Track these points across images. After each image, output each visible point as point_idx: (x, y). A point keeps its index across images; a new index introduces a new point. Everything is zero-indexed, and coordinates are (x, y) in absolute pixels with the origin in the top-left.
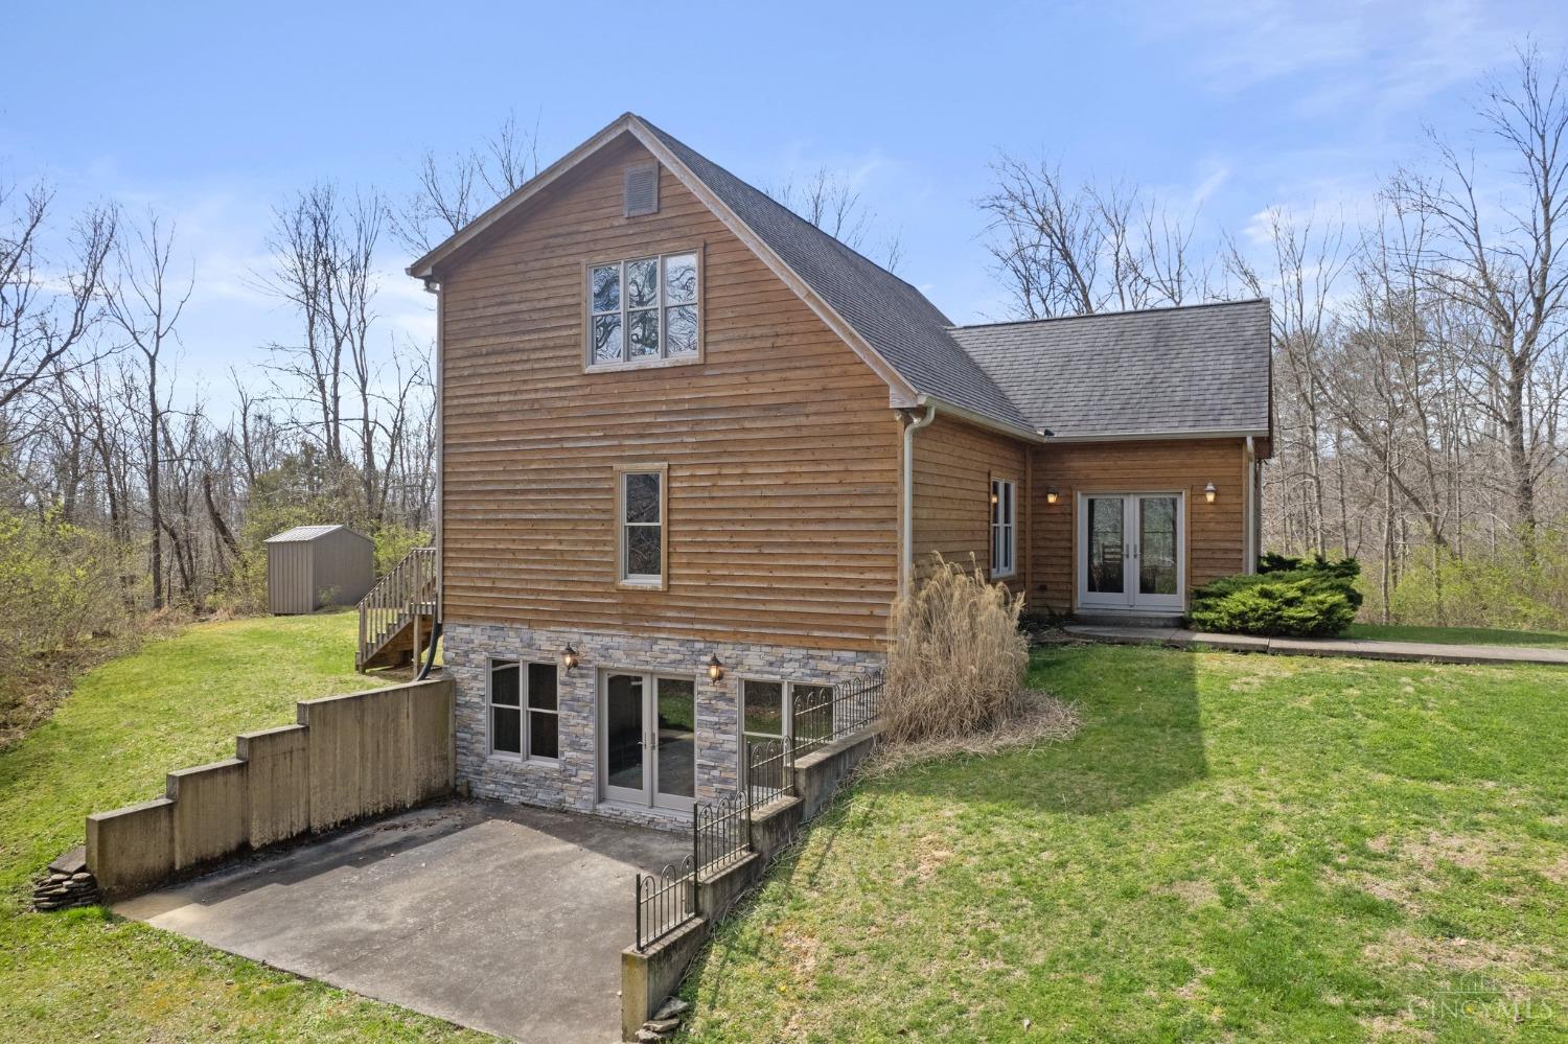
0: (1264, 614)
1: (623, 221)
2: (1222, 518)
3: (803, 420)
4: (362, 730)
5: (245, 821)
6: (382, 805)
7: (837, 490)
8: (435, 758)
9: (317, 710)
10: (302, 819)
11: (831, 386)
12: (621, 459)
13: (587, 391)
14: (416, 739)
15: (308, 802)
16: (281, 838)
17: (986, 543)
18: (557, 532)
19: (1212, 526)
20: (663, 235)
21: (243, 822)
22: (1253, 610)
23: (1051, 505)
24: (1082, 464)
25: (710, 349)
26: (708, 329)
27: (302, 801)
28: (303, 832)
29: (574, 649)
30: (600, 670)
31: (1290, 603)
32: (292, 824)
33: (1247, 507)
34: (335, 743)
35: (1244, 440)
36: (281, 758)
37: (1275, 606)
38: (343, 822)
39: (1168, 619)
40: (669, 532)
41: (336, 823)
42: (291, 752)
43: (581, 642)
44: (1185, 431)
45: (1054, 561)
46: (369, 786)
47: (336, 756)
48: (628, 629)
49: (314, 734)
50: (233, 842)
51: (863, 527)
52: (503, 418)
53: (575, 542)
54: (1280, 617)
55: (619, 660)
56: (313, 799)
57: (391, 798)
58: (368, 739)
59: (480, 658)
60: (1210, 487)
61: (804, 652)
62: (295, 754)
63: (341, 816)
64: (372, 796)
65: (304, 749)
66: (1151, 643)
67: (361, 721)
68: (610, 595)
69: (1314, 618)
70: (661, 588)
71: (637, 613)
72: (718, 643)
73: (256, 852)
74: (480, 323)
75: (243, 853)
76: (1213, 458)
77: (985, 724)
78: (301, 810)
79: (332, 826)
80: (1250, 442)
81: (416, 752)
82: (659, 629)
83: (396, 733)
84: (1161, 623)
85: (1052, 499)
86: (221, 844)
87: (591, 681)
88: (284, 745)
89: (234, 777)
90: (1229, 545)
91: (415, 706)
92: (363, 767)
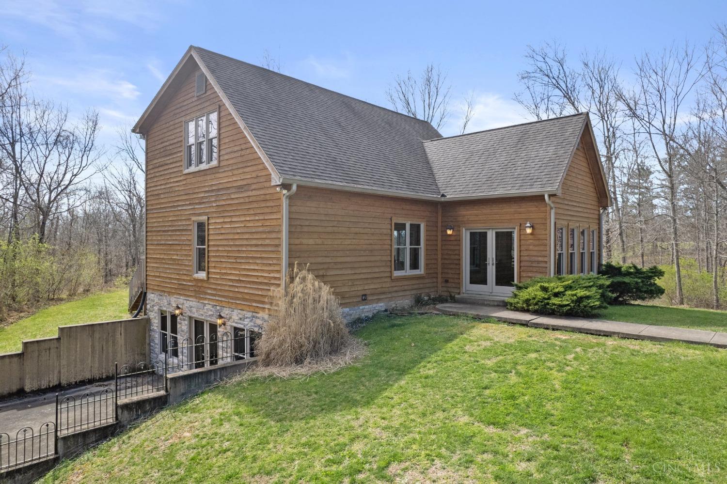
0: (539, 301)
1: (196, 99)
2: (537, 243)
3: (250, 193)
4: (93, 341)
5: (22, 379)
6: (104, 375)
7: (261, 229)
8: (138, 354)
9: (65, 331)
10: (56, 379)
11: (260, 174)
12: (195, 215)
13: (184, 182)
14: (125, 345)
15: (60, 372)
16: (43, 387)
17: (389, 257)
18: (177, 250)
19: (531, 247)
20: (208, 104)
21: (20, 379)
22: (534, 299)
23: (450, 235)
24: (465, 212)
25: (221, 158)
26: (221, 148)
27: (56, 372)
28: (56, 386)
29: (180, 306)
30: (190, 318)
31: (556, 295)
32: (49, 381)
33: (550, 236)
34: (76, 345)
35: (543, 196)
36: (44, 352)
37: (546, 296)
38: (80, 382)
39: (500, 301)
40: (208, 251)
41: (76, 382)
42: (50, 349)
43: (183, 304)
44: (514, 192)
45: (452, 266)
46: (97, 365)
47: (76, 351)
48: (196, 298)
49: (64, 341)
50: (14, 388)
51: (270, 249)
52: (162, 196)
53: (182, 255)
54: (548, 304)
55: (194, 314)
56: (62, 371)
57: (110, 371)
58: (97, 344)
59: (156, 308)
60: (528, 225)
61: (251, 314)
62: (52, 351)
63: (79, 378)
64: (98, 370)
65: (57, 348)
66: (466, 315)
67: (92, 336)
68: (190, 281)
69: (568, 305)
70: (205, 278)
71: (198, 290)
72: (224, 307)
73: (27, 393)
74: (156, 152)
75: (21, 393)
76: (531, 207)
77: (299, 361)
78: (56, 375)
79: (74, 383)
80: (546, 197)
81: (126, 351)
82: (206, 299)
83: (113, 342)
84: (496, 304)
85: (449, 232)
86: (6, 389)
87: (186, 322)
88: (46, 346)
89: (16, 359)
90: (540, 259)
91: (125, 330)
92: (93, 357)
